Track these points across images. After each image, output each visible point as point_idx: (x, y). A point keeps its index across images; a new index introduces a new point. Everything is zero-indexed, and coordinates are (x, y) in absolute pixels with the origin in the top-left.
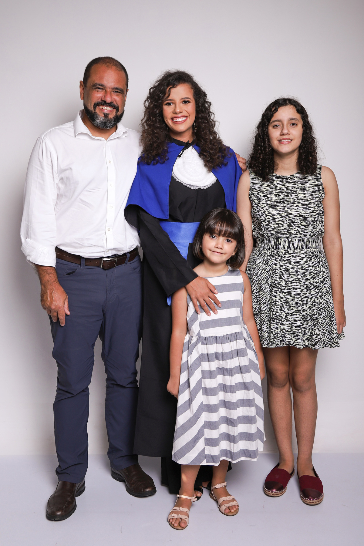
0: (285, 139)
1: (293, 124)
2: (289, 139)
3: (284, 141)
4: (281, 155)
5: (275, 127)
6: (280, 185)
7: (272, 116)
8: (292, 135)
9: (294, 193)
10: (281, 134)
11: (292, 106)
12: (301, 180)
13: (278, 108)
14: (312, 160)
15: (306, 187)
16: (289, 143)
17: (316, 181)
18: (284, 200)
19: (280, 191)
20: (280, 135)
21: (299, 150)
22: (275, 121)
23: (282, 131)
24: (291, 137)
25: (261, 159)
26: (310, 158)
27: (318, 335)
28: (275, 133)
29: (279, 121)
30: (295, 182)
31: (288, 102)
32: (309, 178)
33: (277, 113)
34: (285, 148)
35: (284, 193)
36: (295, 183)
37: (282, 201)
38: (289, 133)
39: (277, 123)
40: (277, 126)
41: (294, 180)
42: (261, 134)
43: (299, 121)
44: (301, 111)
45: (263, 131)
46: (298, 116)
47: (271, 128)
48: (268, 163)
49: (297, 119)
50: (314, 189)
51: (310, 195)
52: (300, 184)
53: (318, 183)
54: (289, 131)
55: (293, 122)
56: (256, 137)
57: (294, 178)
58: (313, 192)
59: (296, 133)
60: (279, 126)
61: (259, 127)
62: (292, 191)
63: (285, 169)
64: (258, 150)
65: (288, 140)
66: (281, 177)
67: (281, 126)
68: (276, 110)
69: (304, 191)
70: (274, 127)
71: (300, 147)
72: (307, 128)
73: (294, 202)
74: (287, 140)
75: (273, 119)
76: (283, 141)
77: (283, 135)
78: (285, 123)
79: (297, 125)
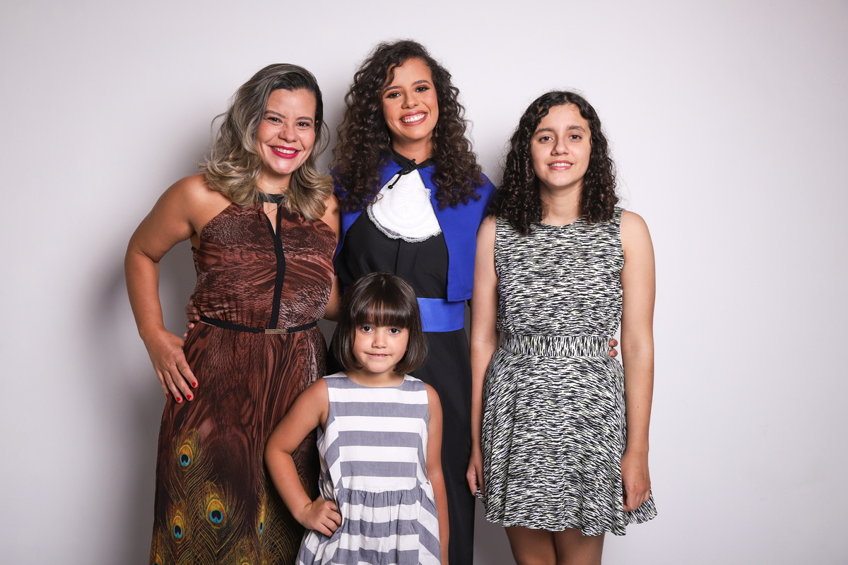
0: (560, 162)
1: (574, 137)
2: (567, 162)
3: (558, 165)
4: (551, 189)
5: (543, 140)
6: (546, 241)
7: (538, 121)
8: (573, 155)
9: (569, 257)
10: (554, 153)
11: (573, 106)
12: (583, 235)
13: (550, 107)
14: (605, 198)
15: (590, 247)
16: (567, 168)
17: (610, 238)
18: (549, 269)
19: (545, 253)
20: (552, 154)
21: (584, 182)
22: (544, 130)
23: (554, 149)
24: (570, 158)
25: (516, 195)
26: (602, 195)
27: (592, 510)
28: (542, 152)
29: (549, 130)
30: (571, 237)
31: (565, 98)
32: (598, 230)
33: (547, 117)
34: (559, 178)
35: (550, 257)
36: (573, 240)
37: (545, 270)
38: (567, 152)
39: (546, 134)
40: (546, 138)
41: (571, 233)
42: (517, 152)
43: (584, 131)
44: (588, 113)
45: (521, 147)
46: (584, 123)
47: (535, 142)
48: (528, 203)
49: (581, 127)
50: (603, 250)
51: (596, 263)
52: (581, 241)
53: (613, 241)
54: (567, 148)
55: (575, 132)
56: (508, 156)
57: (571, 231)
58: (601, 256)
59: (580, 152)
60: (550, 139)
61: (513, 140)
62: (566, 253)
63: (556, 214)
64: (511, 180)
65: (566, 165)
66: (548, 227)
67: (554, 138)
68: (546, 112)
69: (586, 255)
70: (540, 140)
71: (586, 177)
72: (599, 143)
73: (566, 273)
74: (563, 164)
75: (540, 127)
76: (555, 165)
77: (557, 154)
78: (561, 134)
79: (580, 138)
